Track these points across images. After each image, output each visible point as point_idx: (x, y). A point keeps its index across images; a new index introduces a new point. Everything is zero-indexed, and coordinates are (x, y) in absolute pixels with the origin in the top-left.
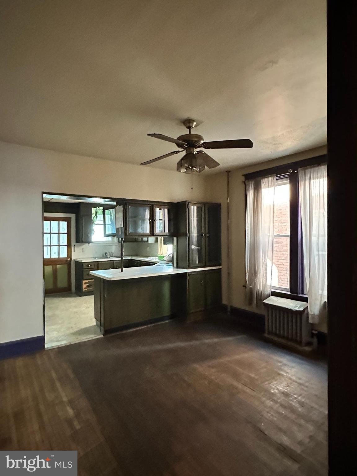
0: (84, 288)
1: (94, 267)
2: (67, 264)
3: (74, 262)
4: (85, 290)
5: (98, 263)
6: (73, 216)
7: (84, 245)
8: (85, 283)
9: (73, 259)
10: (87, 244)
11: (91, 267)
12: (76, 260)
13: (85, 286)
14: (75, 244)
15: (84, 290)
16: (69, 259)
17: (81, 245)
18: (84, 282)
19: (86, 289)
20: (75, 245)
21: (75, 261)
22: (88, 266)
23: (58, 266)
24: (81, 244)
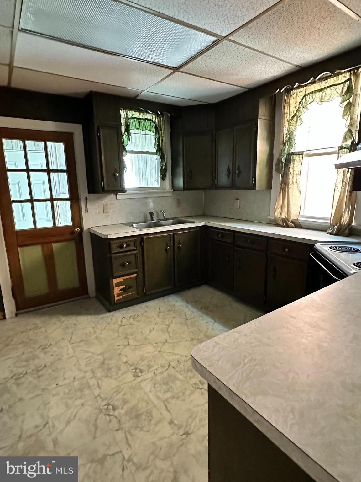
0: (116, 296)
1: (135, 248)
2: (73, 239)
3: (89, 235)
4: (119, 298)
5: (142, 239)
6: (77, 130)
7: (105, 196)
8: (118, 285)
9: (85, 227)
10: (113, 196)
11: (128, 249)
12: (92, 232)
13: (117, 290)
14: (87, 195)
15: (116, 299)
16: (78, 229)
17: (99, 198)
18: (116, 281)
19: (121, 297)
20: (86, 199)
21: (91, 234)
22: (122, 247)
23: (54, 246)
24: (100, 195)
